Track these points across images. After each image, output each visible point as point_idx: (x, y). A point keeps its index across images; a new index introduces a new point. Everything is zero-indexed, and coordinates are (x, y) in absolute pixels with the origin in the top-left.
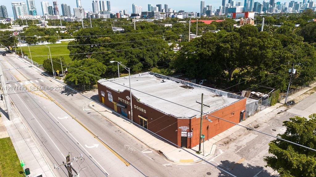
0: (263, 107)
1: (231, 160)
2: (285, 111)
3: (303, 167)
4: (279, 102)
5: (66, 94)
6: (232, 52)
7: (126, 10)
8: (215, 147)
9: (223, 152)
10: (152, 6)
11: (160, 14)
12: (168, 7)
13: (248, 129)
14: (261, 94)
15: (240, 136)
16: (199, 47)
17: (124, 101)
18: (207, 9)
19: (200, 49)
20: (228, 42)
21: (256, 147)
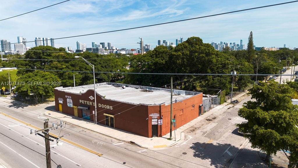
0: (215, 106)
1: (201, 142)
2: (233, 107)
3: (275, 120)
4: (225, 102)
5: (15, 108)
6: (183, 58)
7: (70, 47)
8: (183, 134)
9: (192, 137)
10: (96, 43)
11: (104, 50)
12: (111, 46)
13: (207, 120)
14: (210, 95)
15: (202, 125)
16: (153, 57)
17: (87, 103)
18: (146, 47)
19: (154, 58)
20: (179, 51)
21: (219, 131)
